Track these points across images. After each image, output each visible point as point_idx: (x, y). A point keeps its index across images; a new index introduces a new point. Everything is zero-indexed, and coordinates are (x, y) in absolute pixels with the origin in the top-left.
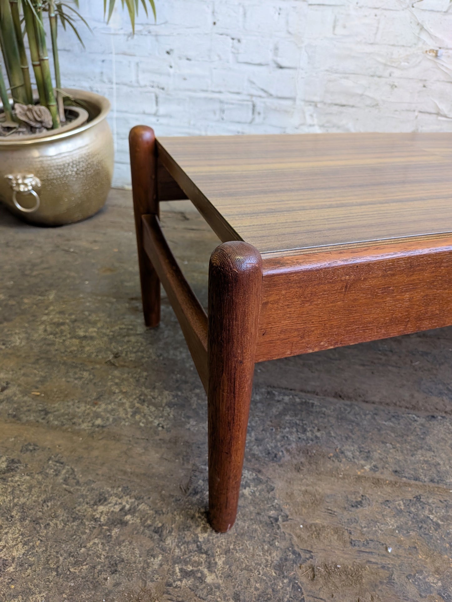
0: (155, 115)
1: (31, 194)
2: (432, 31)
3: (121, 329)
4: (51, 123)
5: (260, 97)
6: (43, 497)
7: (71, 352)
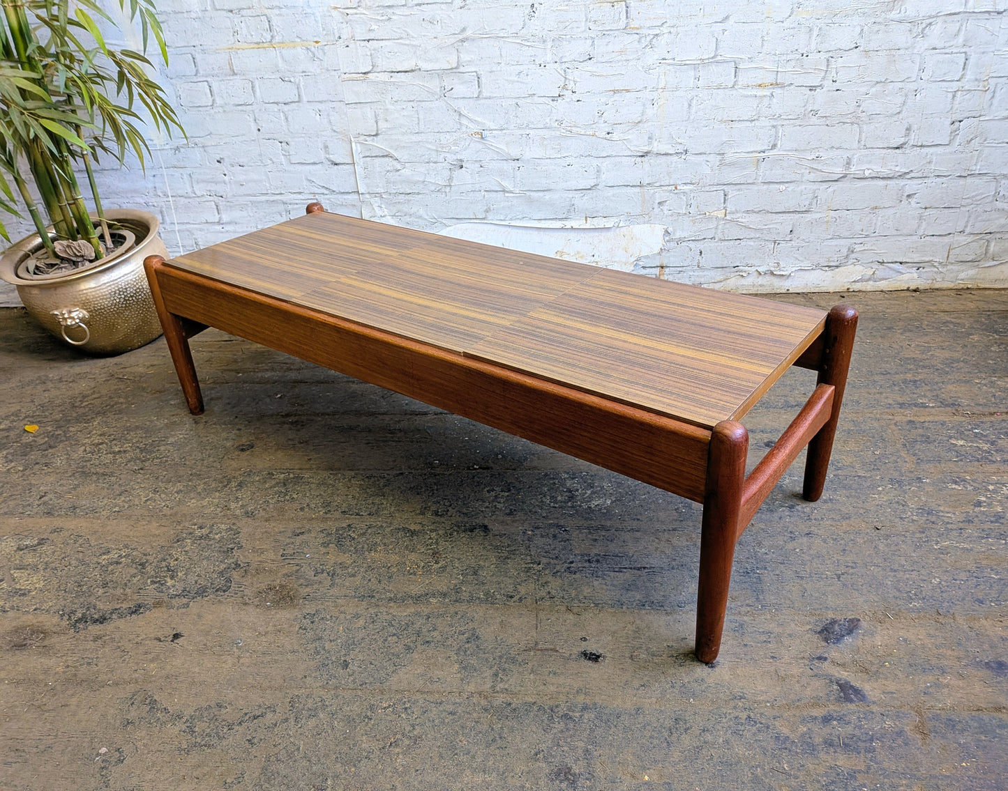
0: (219, 223)
1: (80, 326)
2: (470, 115)
3: (153, 441)
4: (94, 255)
5: (323, 194)
6: (63, 556)
7: (104, 464)
